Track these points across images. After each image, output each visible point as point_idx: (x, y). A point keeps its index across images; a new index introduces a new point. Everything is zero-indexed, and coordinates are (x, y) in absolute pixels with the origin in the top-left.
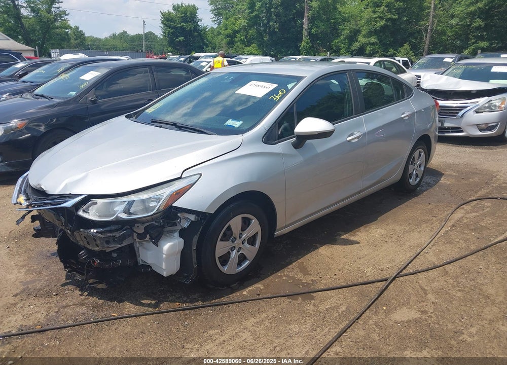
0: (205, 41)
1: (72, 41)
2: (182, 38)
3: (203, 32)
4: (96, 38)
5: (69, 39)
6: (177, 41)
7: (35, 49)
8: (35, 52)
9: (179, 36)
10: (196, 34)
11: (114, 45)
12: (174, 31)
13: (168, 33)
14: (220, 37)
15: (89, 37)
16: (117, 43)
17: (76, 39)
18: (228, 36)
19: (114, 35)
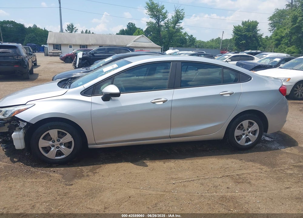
0: (260, 43)
1: (188, 43)
2: (244, 42)
3: (259, 37)
4: (202, 41)
5: (186, 42)
6: (241, 43)
7: (161, 47)
8: (162, 48)
9: (243, 40)
10: (254, 39)
11: (211, 45)
12: (240, 37)
13: (236, 38)
14: (271, 41)
15: (198, 41)
16: (214, 44)
17: (190, 42)
18: (277, 40)
19: (213, 40)
